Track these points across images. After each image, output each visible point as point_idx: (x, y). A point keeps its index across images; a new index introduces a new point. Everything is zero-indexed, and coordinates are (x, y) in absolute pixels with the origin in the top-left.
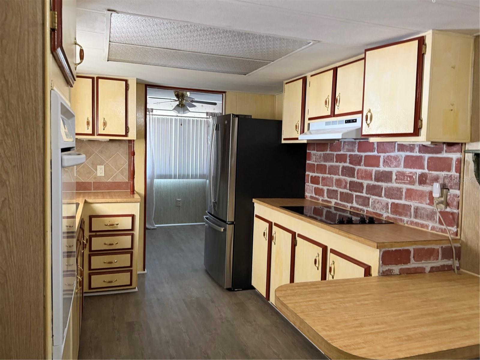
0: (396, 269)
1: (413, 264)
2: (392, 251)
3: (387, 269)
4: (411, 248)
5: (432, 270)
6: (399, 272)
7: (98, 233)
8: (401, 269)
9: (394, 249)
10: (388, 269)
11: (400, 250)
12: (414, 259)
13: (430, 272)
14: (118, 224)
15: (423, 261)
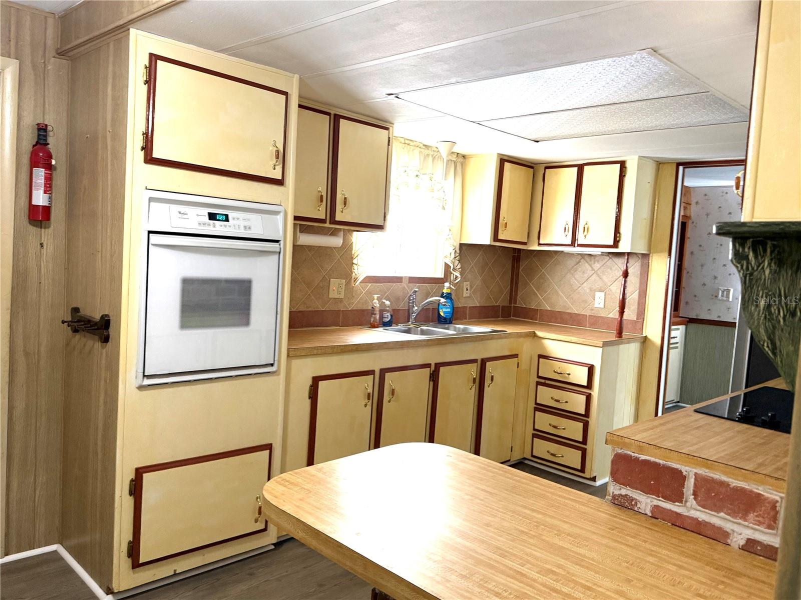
0: (646, 502)
1: (691, 509)
2: (637, 459)
3: (623, 494)
4: (690, 471)
5: (750, 546)
6: (652, 512)
7: (548, 382)
8: (657, 507)
9: (643, 457)
10: (626, 495)
11: (656, 465)
12: (695, 499)
13: (743, 548)
14: (569, 374)
15: (722, 514)
